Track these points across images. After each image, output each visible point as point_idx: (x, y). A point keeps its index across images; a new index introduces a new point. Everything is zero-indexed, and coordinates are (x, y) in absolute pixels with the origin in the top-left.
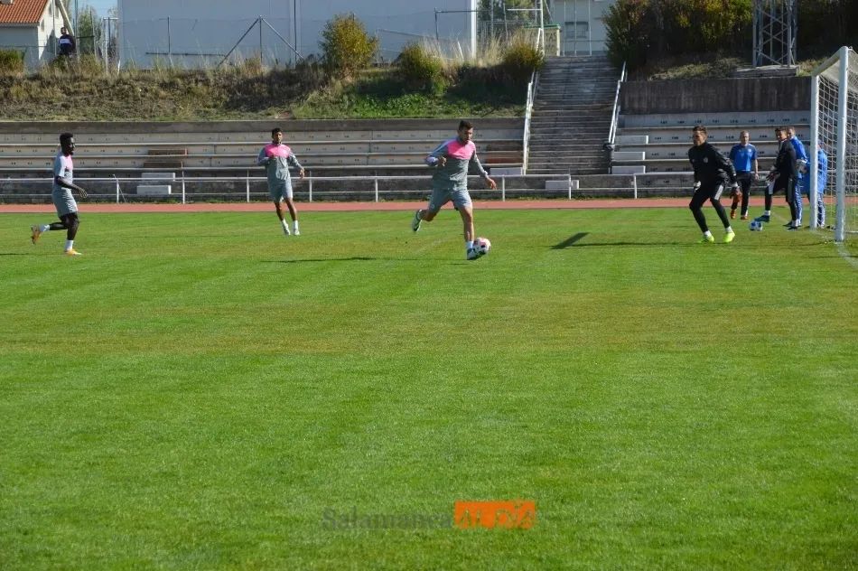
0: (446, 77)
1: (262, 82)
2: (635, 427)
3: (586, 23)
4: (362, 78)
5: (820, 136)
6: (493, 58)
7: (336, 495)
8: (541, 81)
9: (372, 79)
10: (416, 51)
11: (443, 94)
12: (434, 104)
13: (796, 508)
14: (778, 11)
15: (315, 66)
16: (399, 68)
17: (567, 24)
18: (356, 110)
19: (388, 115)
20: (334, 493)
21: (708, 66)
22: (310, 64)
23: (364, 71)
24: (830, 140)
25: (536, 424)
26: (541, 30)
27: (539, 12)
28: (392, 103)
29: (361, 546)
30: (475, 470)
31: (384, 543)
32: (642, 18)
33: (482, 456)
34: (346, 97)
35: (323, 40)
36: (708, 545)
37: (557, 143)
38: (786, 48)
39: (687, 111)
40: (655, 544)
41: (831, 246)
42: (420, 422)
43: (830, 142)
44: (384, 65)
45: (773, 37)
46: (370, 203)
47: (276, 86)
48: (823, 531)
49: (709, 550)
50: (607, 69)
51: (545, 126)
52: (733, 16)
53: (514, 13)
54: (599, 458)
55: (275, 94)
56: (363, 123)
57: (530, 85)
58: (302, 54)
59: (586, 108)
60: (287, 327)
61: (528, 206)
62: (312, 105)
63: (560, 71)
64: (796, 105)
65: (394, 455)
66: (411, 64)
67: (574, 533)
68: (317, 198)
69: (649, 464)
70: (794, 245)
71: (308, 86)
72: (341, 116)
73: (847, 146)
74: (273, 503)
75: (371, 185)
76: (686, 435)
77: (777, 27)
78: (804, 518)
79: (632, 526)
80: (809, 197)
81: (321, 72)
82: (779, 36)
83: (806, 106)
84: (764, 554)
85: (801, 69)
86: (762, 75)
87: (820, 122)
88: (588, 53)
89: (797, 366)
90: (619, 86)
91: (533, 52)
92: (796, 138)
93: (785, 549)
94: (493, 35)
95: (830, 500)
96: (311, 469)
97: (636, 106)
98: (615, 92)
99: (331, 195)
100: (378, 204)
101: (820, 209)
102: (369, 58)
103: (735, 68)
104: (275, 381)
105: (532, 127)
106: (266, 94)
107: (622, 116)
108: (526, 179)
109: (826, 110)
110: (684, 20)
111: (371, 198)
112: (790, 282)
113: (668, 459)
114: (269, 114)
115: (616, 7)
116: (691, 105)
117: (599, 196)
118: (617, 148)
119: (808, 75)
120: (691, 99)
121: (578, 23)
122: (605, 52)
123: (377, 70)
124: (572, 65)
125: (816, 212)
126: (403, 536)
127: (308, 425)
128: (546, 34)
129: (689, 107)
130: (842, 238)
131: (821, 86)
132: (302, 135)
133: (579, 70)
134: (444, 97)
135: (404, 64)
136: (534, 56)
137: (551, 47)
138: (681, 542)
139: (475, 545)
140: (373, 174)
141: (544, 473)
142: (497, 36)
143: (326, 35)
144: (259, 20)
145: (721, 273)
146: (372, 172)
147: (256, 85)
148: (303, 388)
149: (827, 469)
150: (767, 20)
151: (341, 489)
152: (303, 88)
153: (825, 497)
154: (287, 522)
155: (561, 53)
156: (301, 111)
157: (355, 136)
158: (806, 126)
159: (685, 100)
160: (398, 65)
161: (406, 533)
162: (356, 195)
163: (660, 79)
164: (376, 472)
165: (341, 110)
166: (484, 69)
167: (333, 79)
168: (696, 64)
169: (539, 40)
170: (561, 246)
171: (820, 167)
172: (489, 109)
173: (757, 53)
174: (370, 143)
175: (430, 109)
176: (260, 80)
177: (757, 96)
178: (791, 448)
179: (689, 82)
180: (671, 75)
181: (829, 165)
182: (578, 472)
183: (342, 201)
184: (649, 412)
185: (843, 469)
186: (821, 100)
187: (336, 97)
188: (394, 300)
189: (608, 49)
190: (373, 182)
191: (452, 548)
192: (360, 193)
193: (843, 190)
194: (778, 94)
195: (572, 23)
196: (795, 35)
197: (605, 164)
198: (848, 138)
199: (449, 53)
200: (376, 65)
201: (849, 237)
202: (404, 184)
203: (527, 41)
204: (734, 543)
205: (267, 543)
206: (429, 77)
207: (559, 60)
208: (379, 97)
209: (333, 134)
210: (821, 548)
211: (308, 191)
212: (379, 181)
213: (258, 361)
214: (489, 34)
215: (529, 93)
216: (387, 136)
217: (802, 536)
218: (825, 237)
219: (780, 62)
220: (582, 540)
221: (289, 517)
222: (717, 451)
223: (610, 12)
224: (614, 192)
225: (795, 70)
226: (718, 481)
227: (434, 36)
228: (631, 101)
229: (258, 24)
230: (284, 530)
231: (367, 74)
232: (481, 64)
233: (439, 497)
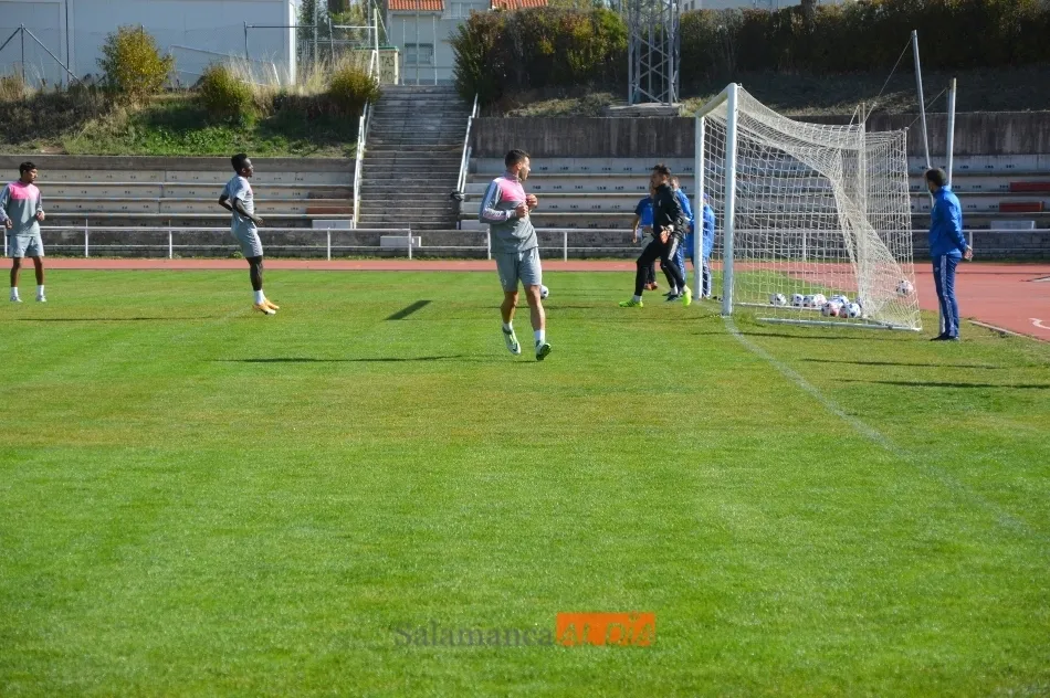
0: (258, 107)
1: (25, 107)
2: (482, 537)
3: (431, 46)
4: (153, 105)
5: (706, 189)
6: (316, 85)
7: (108, 622)
8: (375, 114)
9: (164, 107)
10: (222, 73)
11: (254, 128)
12: (243, 139)
13: (668, 634)
14: (657, 39)
15: (92, 88)
16: (199, 95)
17: (407, 45)
18: (144, 145)
19: (186, 152)
20: (106, 620)
21: (575, 102)
22: (86, 87)
23: (156, 97)
24: (717, 194)
25: (360, 533)
26: (376, 52)
27: (373, 31)
28: (190, 136)
29: (137, 686)
30: (282, 591)
31: (167, 682)
32: (497, 41)
33: (292, 573)
34: (132, 129)
35: (103, 56)
36: (563, 680)
37: (394, 190)
38: (666, 82)
39: (552, 155)
40: (501, 679)
41: (718, 321)
42: (218, 532)
43: (718, 196)
44: (181, 89)
45: (652, 69)
46: (161, 260)
47: (42, 113)
48: (698, 661)
49: (563, 686)
50: (456, 102)
51: (380, 169)
52: (605, 43)
53: (343, 31)
54: (436, 575)
55: (41, 123)
56: (155, 161)
57: (362, 119)
58: (76, 73)
59: (430, 149)
60: (52, 414)
61: (358, 267)
62: (90, 137)
63: (398, 103)
64: (679, 152)
65: (184, 572)
66: (216, 90)
67: (403, 666)
68: (94, 253)
69: (496, 582)
70: (675, 318)
71: (83, 114)
72: (126, 152)
73: (736, 200)
74: (26, 633)
75: (163, 238)
76: (542, 547)
77: (657, 58)
78: (676, 646)
79: (472, 657)
80: (692, 261)
81: (101, 97)
82: (659, 69)
83: (690, 153)
84: (629, 690)
85: (684, 108)
86: (639, 114)
87: (706, 171)
88: (433, 81)
89: (675, 464)
90: (470, 123)
91: (366, 80)
92: (680, 191)
93: (653, 682)
94: (317, 56)
95: (707, 623)
96: (77, 590)
97: (490, 147)
98: (465, 130)
99: (112, 250)
100: (173, 262)
101: (705, 276)
102: (161, 81)
103: (607, 105)
104: (35, 481)
105: (364, 170)
106: (30, 122)
107: (474, 160)
108: (357, 234)
109: (713, 157)
110: (547, 46)
111: (163, 254)
112: (668, 362)
113: (520, 575)
114: (34, 148)
115: (466, 28)
116: (556, 148)
117: (445, 255)
118: (468, 199)
119: (693, 115)
120: (556, 141)
121: (421, 45)
122: (452, 81)
123: (171, 95)
124: (413, 96)
125: (701, 279)
126: (191, 672)
127: (76, 535)
128: (382, 58)
129: (553, 151)
130: (731, 310)
131: (707, 129)
132: (76, 174)
133: (421, 103)
134: (255, 131)
135: (205, 88)
136: (366, 83)
137: (387, 73)
138: (531, 677)
139: (281, 683)
140: (167, 225)
141: (369, 594)
142: (322, 57)
143: (107, 50)
144: (21, 30)
145: (588, 352)
146: (165, 221)
147: (16, 111)
148: (70, 490)
149: (706, 587)
150: (644, 49)
151: (115, 615)
152: (77, 116)
153: (702, 620)
154: (44, 657)
155: (400, 81)
156: (74, 144)
157: (143, 177)
158: (689, 177)
159: (549, 142)
160: (198, 90)
161: (195, 668)
162: (145, 249)
163: (518, 115)
164: (160, 593)
165: (126, 144)
166: (305, 99)
167: (116, 105)
168: (561, 98)
169: (373, 66)
170: (398, 316)
171: (706, 225)
172: (312, 147)
173: (633, 88)
174: (161, 186)
175: (238, 145)
176: (23, 104)
177: (633, 140)
178: (663, 562)
179: (553, 120)
180: (531, 111)
181: (717, 222)
182: (410, 592)
183: (125, 256)
184: (498, 518)
185: (723, 587)
186: (707, 146)
187: (120, 128)
188: (190, 381)
189: (457, 78)
190: (166, 234)
191: (252, 686)
192: (150, 247)
193: (731, 253)
194: (658, 137)
195: (414, 45)
196: (677, 67)
197: (453, 217)
198: (737, 192)
199: (262, 78)
200: (170, 90)
201: (739, 310)
202: (207, 238)
203: (358, 66)
204: (594, 677)
205: (16, 684)
206: (237, 107)
207: (397, 90)
208: (175, 129)
209: (114, 174)
210: (694, 682)
211: (84, 243)
212: (173, 233)
213: (13, 456)
214: (312, 55)
215: (361, 129)
216: (185, 178)
217: (674, 667)
218: (713, 309)
219: (660, 99)
220: (412, 675)
221: (46, 650)
222: (577, 565)
223: (459, 33)
224: (463, 251)
225: (678, 109)
226: (578, 602)
227: (244, 57)
228: (484, 142)
229: (19, 34)
230: (39, 666)
231: (159, 100)
232: (302, 91)
233: (238, 625)
